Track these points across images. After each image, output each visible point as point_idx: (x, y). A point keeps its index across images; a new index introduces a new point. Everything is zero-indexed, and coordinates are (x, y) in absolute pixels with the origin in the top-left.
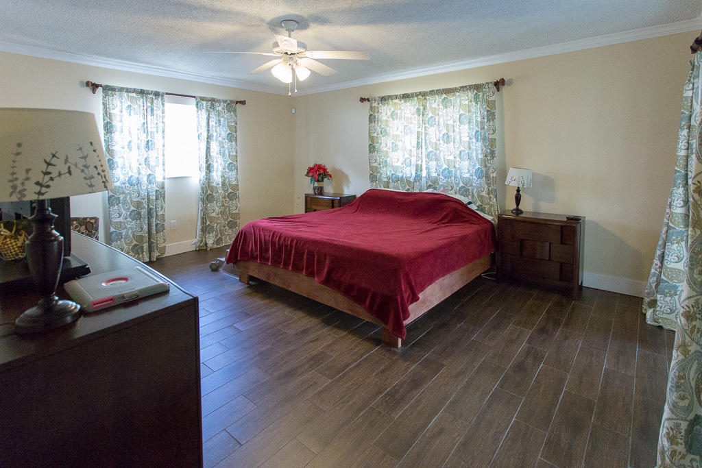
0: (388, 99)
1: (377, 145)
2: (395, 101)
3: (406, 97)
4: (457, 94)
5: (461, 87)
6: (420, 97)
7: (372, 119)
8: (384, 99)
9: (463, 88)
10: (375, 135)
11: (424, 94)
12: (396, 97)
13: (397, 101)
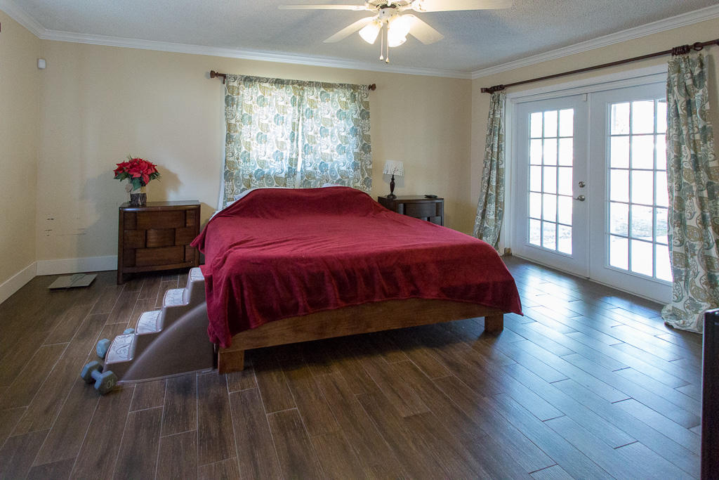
0: (255, 81)
1: (235, 135)
2: (264, 85)
3: (279, 82)
4: (335, 90)
5: (340, 84)
6: (296, 85)
7: (229, 101)
8: (249, 80)
9: (342, 85)
10: (233, 121)
11: (301, 84)
12: (267, 80)
13: (267, 85)
